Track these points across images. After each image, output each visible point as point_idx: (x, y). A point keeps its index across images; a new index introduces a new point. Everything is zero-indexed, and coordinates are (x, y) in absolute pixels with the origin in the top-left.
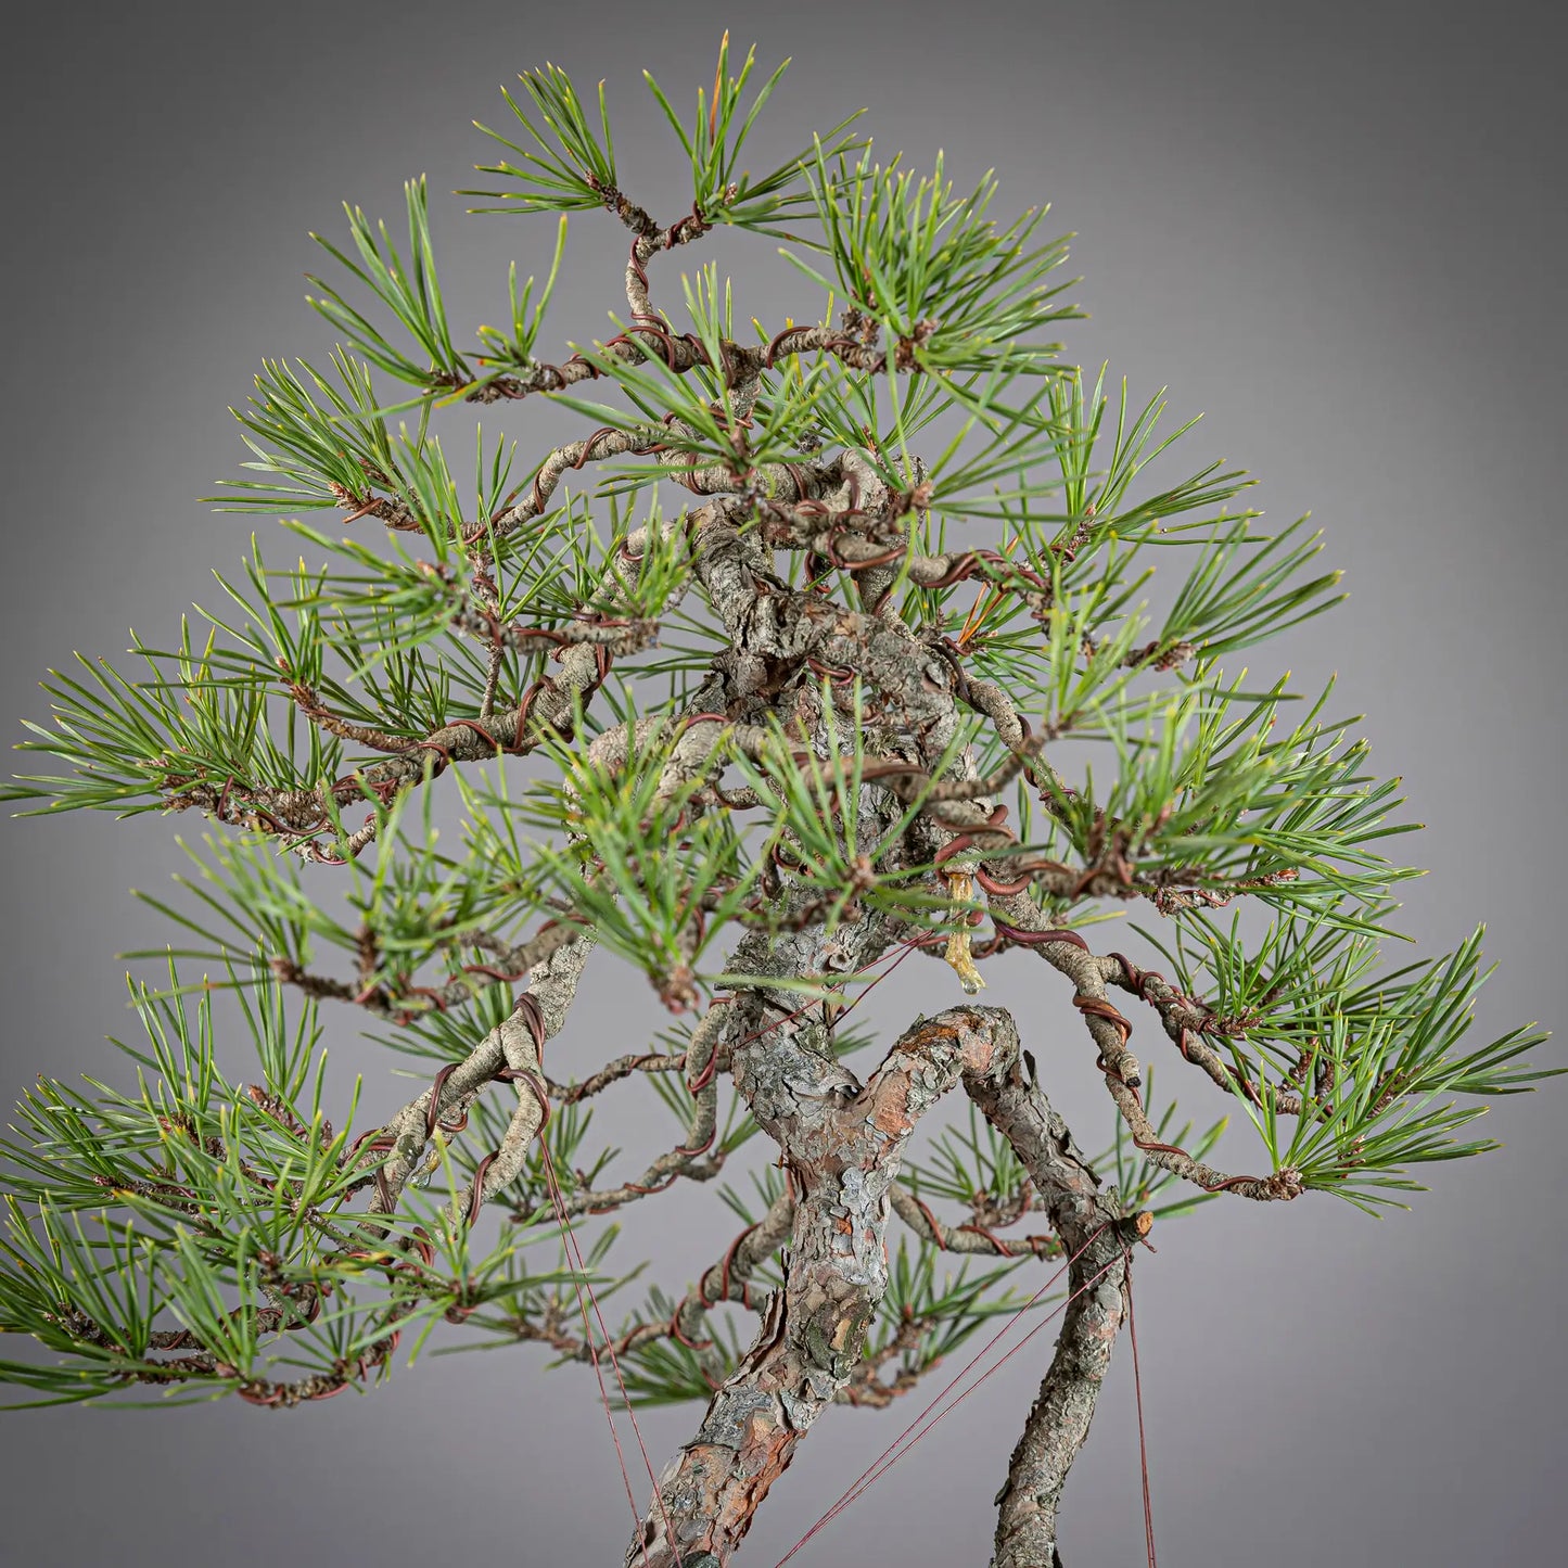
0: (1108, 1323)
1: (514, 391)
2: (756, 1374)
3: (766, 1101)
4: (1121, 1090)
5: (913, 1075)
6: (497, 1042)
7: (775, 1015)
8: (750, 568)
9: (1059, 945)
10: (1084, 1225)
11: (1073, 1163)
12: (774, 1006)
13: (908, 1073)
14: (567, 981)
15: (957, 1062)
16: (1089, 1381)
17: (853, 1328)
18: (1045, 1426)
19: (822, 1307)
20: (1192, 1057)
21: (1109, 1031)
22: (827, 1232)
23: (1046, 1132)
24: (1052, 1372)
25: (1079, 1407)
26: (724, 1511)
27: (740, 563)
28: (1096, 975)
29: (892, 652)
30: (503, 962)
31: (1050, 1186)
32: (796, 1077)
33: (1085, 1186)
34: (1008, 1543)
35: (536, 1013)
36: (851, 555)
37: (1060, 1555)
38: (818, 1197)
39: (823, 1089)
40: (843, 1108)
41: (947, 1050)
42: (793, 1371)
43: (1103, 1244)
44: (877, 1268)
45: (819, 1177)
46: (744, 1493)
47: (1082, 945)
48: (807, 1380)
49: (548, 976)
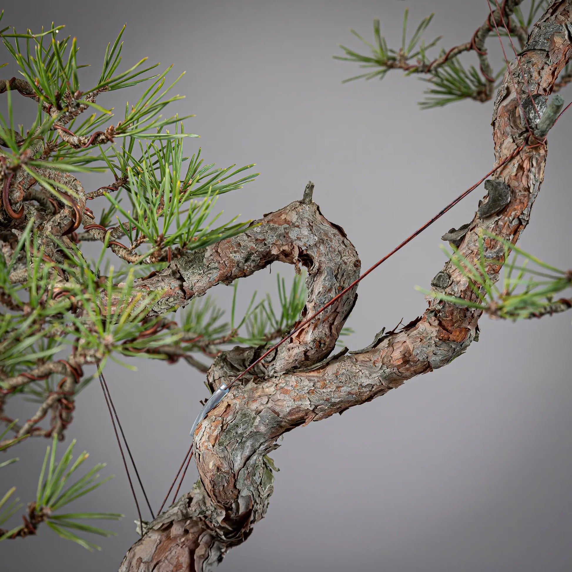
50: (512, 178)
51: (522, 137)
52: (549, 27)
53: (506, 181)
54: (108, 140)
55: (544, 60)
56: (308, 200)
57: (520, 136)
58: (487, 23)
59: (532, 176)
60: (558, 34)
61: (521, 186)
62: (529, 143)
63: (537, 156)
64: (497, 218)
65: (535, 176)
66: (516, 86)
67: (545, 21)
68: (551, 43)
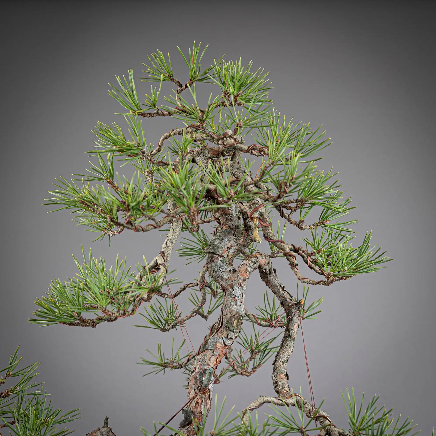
0: (296, 326)
1: (153, 115)
2: (217, 334)
3: (216, 274)
4: (294, 269)
5: (248, 264)
6: (155, 260)
7: (217, 256)
8: (206, 156)
9: (279, 243)
10: (289, 305)
11: (286, 292)
12: (216, 255)
13: (247, 264)
14: (170, 248)
15: (257, 262)
16: (292, 338)
17: (238, 322)
18: (283, 348)
19: (231, 317)
20: (311, 267)
21: (291, 258)
22: (231, 301)
23: (279, 286)
24: (284, 337)
25: (290, 344)
26: (211, 363)
27: (204, 155)
28: (288, 248)
29: (237, 167)
30: (156, 224)
31: (281, 297)
32: (222, 268)
33: (289, 297)
34: (276, 371)
35: (164, 254)
36: (227, 144)
37: (288, 373)
38: (228, 294)
39: (228, 270)
40: (233, 274)
41: (255, 259)
42: (225, 332)
43: (293, 308)
44: (242, 309)
45: (228, 289)
46: (215, 359)
47: (284, 243)
48: (228, 334)
49: (166, 247)
50: (193, 407)
51: (198, 389)
52: (214, 339)
53: (191, 409)
54: (6, 396)
55: (212, 354)
56: (106, 425)
57: (197, 388)
58: (204, 341)
59: (203, 406)
60: (218, 342)
61: (198, 411)
62: (201, 391)
63: (204, 397)
64: (187, 427)
65: (204, 407)
66: (198, 366)
67: (213, 336)
68: (215, 346)
